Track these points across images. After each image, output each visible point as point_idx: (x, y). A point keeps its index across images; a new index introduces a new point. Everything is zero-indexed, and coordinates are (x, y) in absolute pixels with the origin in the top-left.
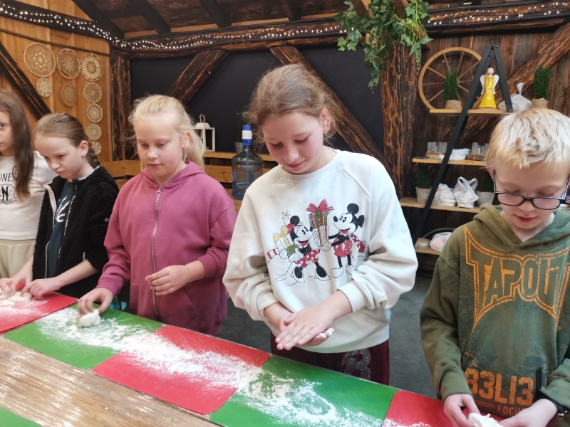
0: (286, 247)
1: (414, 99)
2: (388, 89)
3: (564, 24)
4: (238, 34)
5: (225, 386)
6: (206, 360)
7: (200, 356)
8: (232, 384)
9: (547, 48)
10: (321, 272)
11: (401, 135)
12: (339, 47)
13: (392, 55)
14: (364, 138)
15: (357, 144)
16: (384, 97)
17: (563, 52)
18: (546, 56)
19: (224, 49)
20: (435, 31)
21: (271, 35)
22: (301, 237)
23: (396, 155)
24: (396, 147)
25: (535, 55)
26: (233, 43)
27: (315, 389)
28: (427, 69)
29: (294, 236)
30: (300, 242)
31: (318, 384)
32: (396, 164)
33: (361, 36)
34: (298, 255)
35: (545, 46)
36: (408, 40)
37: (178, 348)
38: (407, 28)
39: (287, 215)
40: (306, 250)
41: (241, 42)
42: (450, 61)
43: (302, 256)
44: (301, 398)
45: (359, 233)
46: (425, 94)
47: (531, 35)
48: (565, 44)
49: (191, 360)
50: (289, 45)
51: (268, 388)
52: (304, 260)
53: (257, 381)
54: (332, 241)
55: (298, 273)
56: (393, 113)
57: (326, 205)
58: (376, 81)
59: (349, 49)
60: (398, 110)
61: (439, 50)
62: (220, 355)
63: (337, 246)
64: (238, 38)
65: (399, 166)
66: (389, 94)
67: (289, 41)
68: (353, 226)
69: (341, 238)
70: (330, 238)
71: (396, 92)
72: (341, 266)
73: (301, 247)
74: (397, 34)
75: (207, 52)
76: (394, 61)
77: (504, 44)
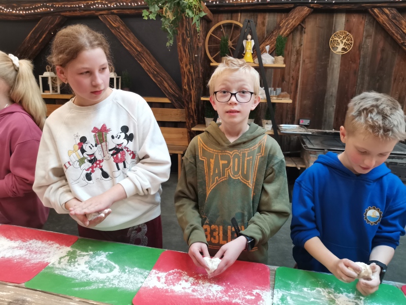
0: (78, 159)
1: (203, 56)
2: (182, 48)
3: (294, 8)
4: (73, 4)
5: (40, 262)
6: (29, 246)
7: (25, 244)
8: (46, 260)
9: (285, 23)
10: (105, 175)
11: (193, 81)
12: (144, 16)
13: (182, 24)
14: (171, 84)
15: (166, 88)
16: (180, 54)
17: (294, 26)
18: (284, 28)
19: (63, 16)
20: (215, 9)
21: (98, 6)
22: (89, 151)
23: (190, 95)
24: (190, 89)
25: (278, 27)
26: (70, 11)
27: (107, 257)
28: (211, 35)
29: (83, 151)
30: (88, 155)
31: (110, 253)
32: (191, 101)
33: (159, 9)
34: (87, 165)
35: (284, 21)
36: (190, 14)
37: (8, 240)
38: (189, 5)
39: (77, 136)
40: (93, 161)
41: (76, 11)
42: (225, 30)
43: (90, 165)
44: (96, 264)
45: (131, 145)
46: (210, 52)
47: (276, 14)
48: (295, 21)
49: (17, 247)
50: (113, 14)
51: (73, 260)
52: (92, 167)
53: (66, 256)
54: (111, 152)
55: (88, 177)
56: (186, 66)
57: (106, 128)
58: (172, 42)
59: (151, 18)
60: (190, 63)
61: (218, 22)
62: (40, 242)
63: (115, 156)
64: (73, 7)
65: (193, 103)
66: (183, 52)
67: (113, 11)
68: (125, 141)
69: (117, 150)
70: (110, 150)
71: (187, 50)
72: (119, 169)
73: (89, 159)
74: (183, 9)
75: (49, 17)
76: (184, 28)
77: (260, 19)
